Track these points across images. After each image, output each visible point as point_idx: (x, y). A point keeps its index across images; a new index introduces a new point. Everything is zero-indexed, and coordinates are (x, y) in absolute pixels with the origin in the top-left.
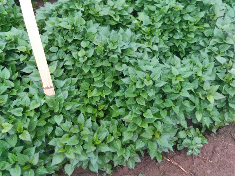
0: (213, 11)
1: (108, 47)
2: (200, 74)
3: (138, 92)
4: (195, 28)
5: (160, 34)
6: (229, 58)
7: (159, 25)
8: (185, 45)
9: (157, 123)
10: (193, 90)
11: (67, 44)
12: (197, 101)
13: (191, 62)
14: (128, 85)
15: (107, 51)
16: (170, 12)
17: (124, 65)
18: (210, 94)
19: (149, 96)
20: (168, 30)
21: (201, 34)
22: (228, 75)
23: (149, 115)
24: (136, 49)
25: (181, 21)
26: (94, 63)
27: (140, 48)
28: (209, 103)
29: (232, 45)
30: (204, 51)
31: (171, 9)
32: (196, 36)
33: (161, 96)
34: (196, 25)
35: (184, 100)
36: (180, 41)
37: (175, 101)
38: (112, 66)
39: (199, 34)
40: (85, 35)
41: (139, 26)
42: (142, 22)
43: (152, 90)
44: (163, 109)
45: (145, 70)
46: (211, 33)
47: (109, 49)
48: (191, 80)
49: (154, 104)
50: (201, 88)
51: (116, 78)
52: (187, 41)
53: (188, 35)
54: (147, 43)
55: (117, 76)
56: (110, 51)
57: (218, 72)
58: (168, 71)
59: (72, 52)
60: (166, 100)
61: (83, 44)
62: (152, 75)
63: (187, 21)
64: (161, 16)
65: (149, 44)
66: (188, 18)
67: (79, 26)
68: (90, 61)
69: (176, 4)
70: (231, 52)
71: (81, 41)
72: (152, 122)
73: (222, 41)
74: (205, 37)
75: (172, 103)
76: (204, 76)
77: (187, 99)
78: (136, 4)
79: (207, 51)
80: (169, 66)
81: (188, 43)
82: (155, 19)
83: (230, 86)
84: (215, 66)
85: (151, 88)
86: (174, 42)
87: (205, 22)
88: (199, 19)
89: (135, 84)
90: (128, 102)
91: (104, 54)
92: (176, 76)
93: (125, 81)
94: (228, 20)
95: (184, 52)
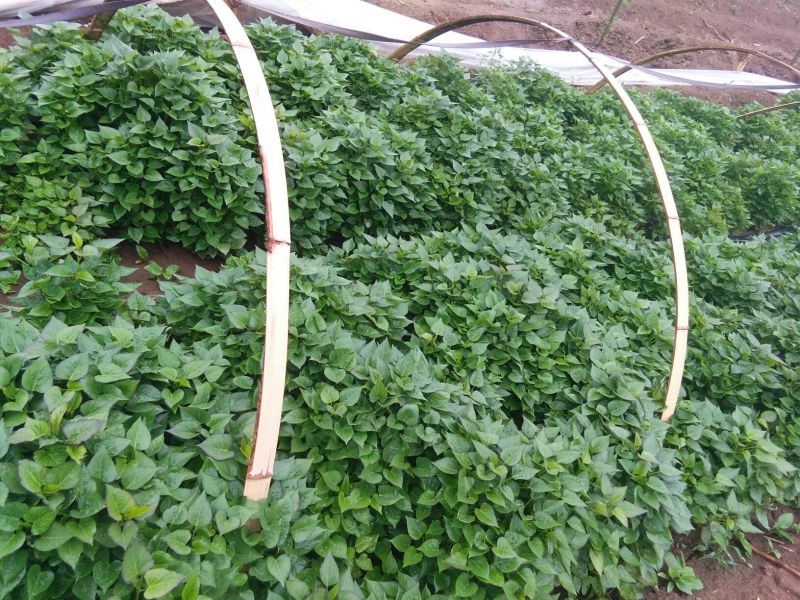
0: (581, 333)
2: (587, 460)
3: (479, 491)
4: (551, 363)
5: (484, 369)
6: (632, 428)
7: (482, 348)
8: (535, 397)
9: (525, 574)
10: (585, 492)
16: (498, 324)
17: (431, 430)
18: (617, 505)
20: (498, 361)
21: (564, 376)
22: (638, 465)
23: (505, 549)
24: (447, 396)
25: (523, 346)
26: (359, 422)
27: (453, 394)
29: (632, 402)
30: (580, 412)
31: (502, 318)
32: (556, 378)
34: (550, 356)
35: (569, 517)
36: (523, 388)
39: (560, 376)
40: (328, 355)
41: (435, 345)
42: (440, 337)
43: (508, 487)
44: (532, 538)
45: (486, 443)
46: (584, 377)
49: (511, 525)
51: (412, 461)
52: (539, 389)
53: (539, 377)
54: (461, 384)
55: (414, 458)
59: (302, 391)
62: (502, 455)
63: (535, 346)
64: (481, 330)
65: (465, 388)
66: (534, 340)
68: (352, 415)
69: (507, 309)
70: (631, 416)
71: (324, 365)
72: (515, 569)
73: (611, 393)
74: (574, 383)
75: (551, 520)
76: (596, 464)
77: (575, 513)
78: (415, 299)
79: (586, 412)
81: (541, 394)
82: (468, 334)
83: (646, 490)
84: (611, 445)
86: (513, 388)
87: (567, 352)
88: (558, 346)
92: (550, 459)
93: (441, 466)
94: (609, 353)
95: (532, 413)
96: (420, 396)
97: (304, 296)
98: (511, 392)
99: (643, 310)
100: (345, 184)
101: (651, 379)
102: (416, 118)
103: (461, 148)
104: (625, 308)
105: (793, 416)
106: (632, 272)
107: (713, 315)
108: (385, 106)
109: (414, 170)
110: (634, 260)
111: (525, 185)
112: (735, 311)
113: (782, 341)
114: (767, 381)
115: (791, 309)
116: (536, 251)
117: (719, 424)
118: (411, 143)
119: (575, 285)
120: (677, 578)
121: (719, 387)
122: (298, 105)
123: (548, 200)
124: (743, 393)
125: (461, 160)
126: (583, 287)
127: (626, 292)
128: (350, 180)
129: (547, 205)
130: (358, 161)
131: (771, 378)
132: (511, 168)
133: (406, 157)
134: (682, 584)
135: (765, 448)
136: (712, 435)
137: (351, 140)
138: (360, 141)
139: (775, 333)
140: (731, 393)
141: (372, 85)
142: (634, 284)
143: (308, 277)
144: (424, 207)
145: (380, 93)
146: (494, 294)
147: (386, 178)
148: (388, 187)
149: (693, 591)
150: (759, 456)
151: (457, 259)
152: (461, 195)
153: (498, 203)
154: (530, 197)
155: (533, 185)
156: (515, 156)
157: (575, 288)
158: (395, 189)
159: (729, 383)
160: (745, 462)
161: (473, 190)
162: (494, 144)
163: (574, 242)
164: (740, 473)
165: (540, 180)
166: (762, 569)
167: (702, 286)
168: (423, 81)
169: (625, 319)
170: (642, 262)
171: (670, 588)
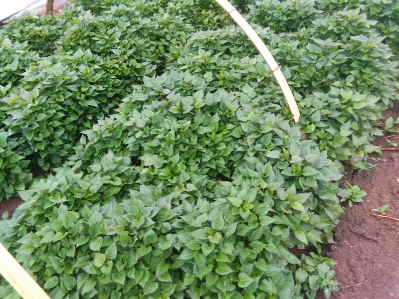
0: (225, 108)
1: (132, 227)
2: (264, 185)
3: (211, 260)
4: (220, 136)
5: (185, 167)
6: (279, 147)
7: (177, 157)
8: (222, 162)
9: (263, 284)
10: (272, 210)
11: (68, 261)
12: (285, 221)
13: (244, 178)
14: (193, 259)
15: (135, 232)
16: (178, 137)
17: (169, 236)
18: (293, 201)
19: (228, 255)
20: (191, 156)
21: (231, 139)
22: (293, 167)
23: (246, 280)
24: (169, 206)
25: (198, 138)
26: (126, 262)
27: (173, 200)
28: (300, 212)
29: (272, 132)
30: (249, 156)
31: (178, 132)
32: (227, 144)
33: (242, 244)
34: (218, 133)
35: (271, 230)
36: (214, 160)
37: (263, 239)
38: (154, 248)
39: (229, 140)
40: (88, 233)
41: (152, 174)
42: (152, 166)
43: (227, 244)
44: (257, 260)
45: (200, 225)
46: (241, 132)
47: (135, 228)
48: (260, 200)
49: (241, 262)
50: (277, 201)
51: (169, 261)
52: (222, 156)
53: (218, 148)
54: (177, 188)
55: (169, 258)
56: (138, 231)
57: (281, 170)
58: (227, 206)
59: (84, 268)
60: (251, 245)
61: (95, 246)
62: (213, 226)
63: (206, 134)
64: (172, 146)
65: (180, 188)
66: (203, 131)
67: (72, 225)
68: (119, 262)
69: (179, 123)
70: (276, 139)
71: (88, 243)
72: (257, 287)
73: (259, 133)
74: (238, 139)
75: (261, 243)
76: (271, 185)
77: (273, 225)
78: (130, 150)
79: (251, 154)
80: (224, 200)
81: (224, 157)
82: (166, 154)
83: (305, 178)
84: (273, 165)
85: (224, 242)
86: (208, 165)
87: (225, 124)
88: (217, 125)
89: (200, 251)
90: (209, 283)
91: (133, 240)
92: (242, 206)
93: (184, 256)
94: (247, 107)
95: (227, 170)
96: (151, 222)
97: (58, 205)
98: (208, 167)
99: (254, 66)
100: (60, 108)
101: (278, 103)
102: (78, 40)
103: (112, 40)
104: (245, 72)
105: (362, 70)
106: (239, 46)
107: (294, 38)
108: (58, 44)
109: (93, 73)
110: (237, 37)
111: (162, 32)
112: (304, 29)
113: (336, 31)
114: (339, 60)
115: (332, 5)
116: (182, 72)
117: (327, 102)
118: (83, 56)
119: (213, 77)
120: (351, 196)
121: (316, 81)
122: (10, 79)
123: (178, 33)
124: (330, 76)
125: (116, 46)
126: (217, 76)
127: (242, 60)
128: (61, 104)
129: (179, 36)
130: (57, 90)
131: (340, 56)
132: (148, 29)
133: (83, 68)
134: (356, 198)
135: (356, 100)
136: (326, 112)
137: (44, 82)
138: (50, 79)
139: (330, 28)
140: (324, 80)
141: (44, 37)
142: (244, 51)
143: (56, 190)
144: (113, 86)
145: (52, 38)
146: (168, 120)
147: (79, 88)
148: (84, 93)
149: (363, 198)
150: (357, 107)
151: (140, 110)
152: (128, 66)
153: (153, 53)
154: (168, 38)
155: (166, 30)
156: (146, 21)
157: (213, 79)
158: (88, 90)
159: (320, 75)
160: (351, 114)
161: (133, 58)
162: (129, 24)
163: (199, 52)
164: (351, 122)
165: (167, 24)
166: (391, 158)
167: (281, 25)
168: (75, 12)
169: (247, 78)
170: (242, 36)
171: (350, 204)
